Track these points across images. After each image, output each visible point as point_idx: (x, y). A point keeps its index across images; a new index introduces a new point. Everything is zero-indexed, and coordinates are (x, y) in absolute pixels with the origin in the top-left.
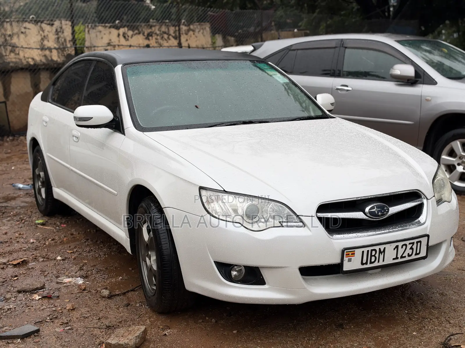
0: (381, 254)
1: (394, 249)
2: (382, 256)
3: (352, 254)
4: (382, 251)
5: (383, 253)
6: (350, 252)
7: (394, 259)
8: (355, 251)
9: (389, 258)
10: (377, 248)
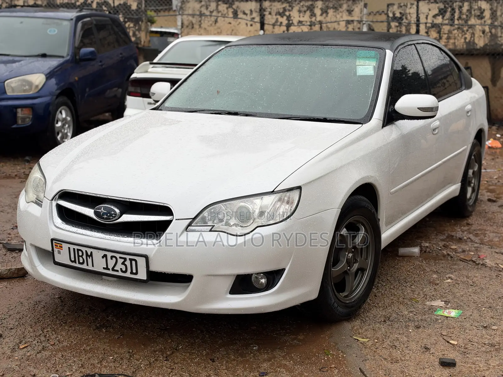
0: (88, 257)
1: (103, 257)
2: (90, 260)
3: (60, 247)
4: (89, 255)
5: (91, 257)
6: (58, 244)
7: (104, 268)
8: (62, 244)
9: (99, 265)
10: (84, 249)
